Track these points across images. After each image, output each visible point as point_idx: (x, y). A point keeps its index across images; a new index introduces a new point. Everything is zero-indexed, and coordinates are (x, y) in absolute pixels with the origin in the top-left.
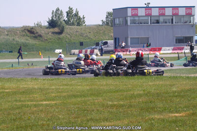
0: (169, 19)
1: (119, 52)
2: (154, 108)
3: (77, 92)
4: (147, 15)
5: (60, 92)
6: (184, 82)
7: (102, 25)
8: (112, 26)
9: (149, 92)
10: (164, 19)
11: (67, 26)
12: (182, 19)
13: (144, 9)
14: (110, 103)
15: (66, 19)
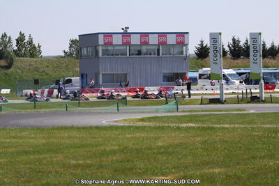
0: (154, 50)
1: (87, 93)
2: (132, 169)
3: (29, 147)
4: (124, 44)
5: (5, 147)
6: (173, 135)
7: (64, 57)
8: (77, 58)
9: (126, 148)
10: (147, 50)
11: (17, 58)
12: (172, 49)
13: (121, 35)
14: (74, 162)
15: (16, 48)
